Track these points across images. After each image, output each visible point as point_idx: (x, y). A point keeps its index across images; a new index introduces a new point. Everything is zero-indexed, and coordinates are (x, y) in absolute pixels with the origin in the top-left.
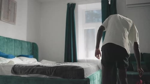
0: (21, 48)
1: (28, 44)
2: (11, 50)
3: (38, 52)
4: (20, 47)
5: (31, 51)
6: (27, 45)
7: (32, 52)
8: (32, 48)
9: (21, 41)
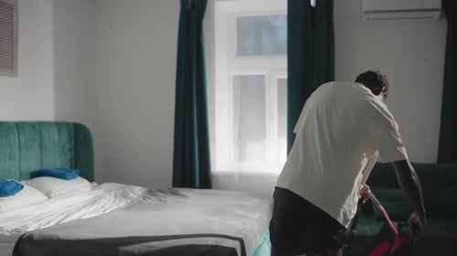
0: (41, 147)
1: (59, 133)
2: (10, 159)
3: (92, 152)
4: (36, 145)
5: (70, 150)
6: (56, 137)
7: (73, 153)
8: (73, 141)
9: (39, 123)
